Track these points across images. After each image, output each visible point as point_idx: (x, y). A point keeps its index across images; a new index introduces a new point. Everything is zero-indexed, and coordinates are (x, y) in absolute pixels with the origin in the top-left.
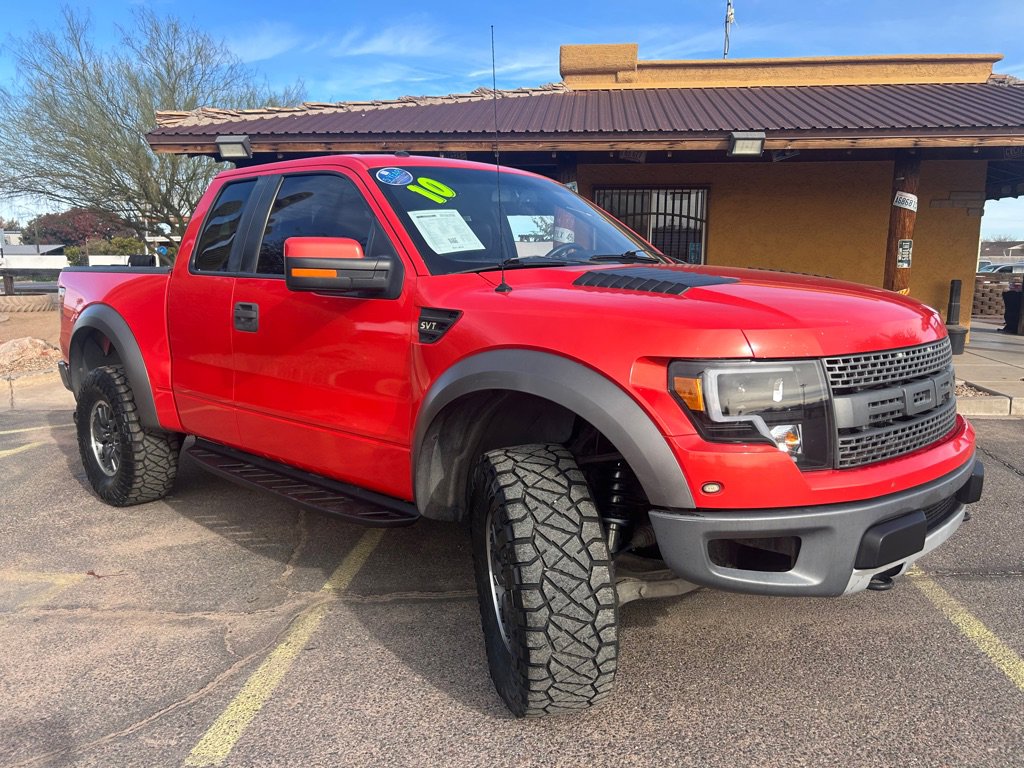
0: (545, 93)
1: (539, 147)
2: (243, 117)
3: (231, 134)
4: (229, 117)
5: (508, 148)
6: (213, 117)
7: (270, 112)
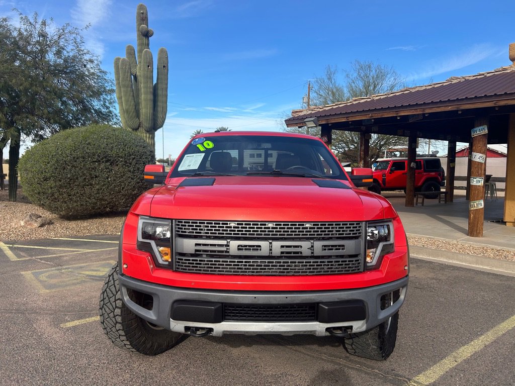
0: (496, 73)
1: (449, 108)
2: (325, 108)
3: (311, 117)
4: (319, 109)
5: (430, 111)
6: (312, 110)
7: (336, 105)
